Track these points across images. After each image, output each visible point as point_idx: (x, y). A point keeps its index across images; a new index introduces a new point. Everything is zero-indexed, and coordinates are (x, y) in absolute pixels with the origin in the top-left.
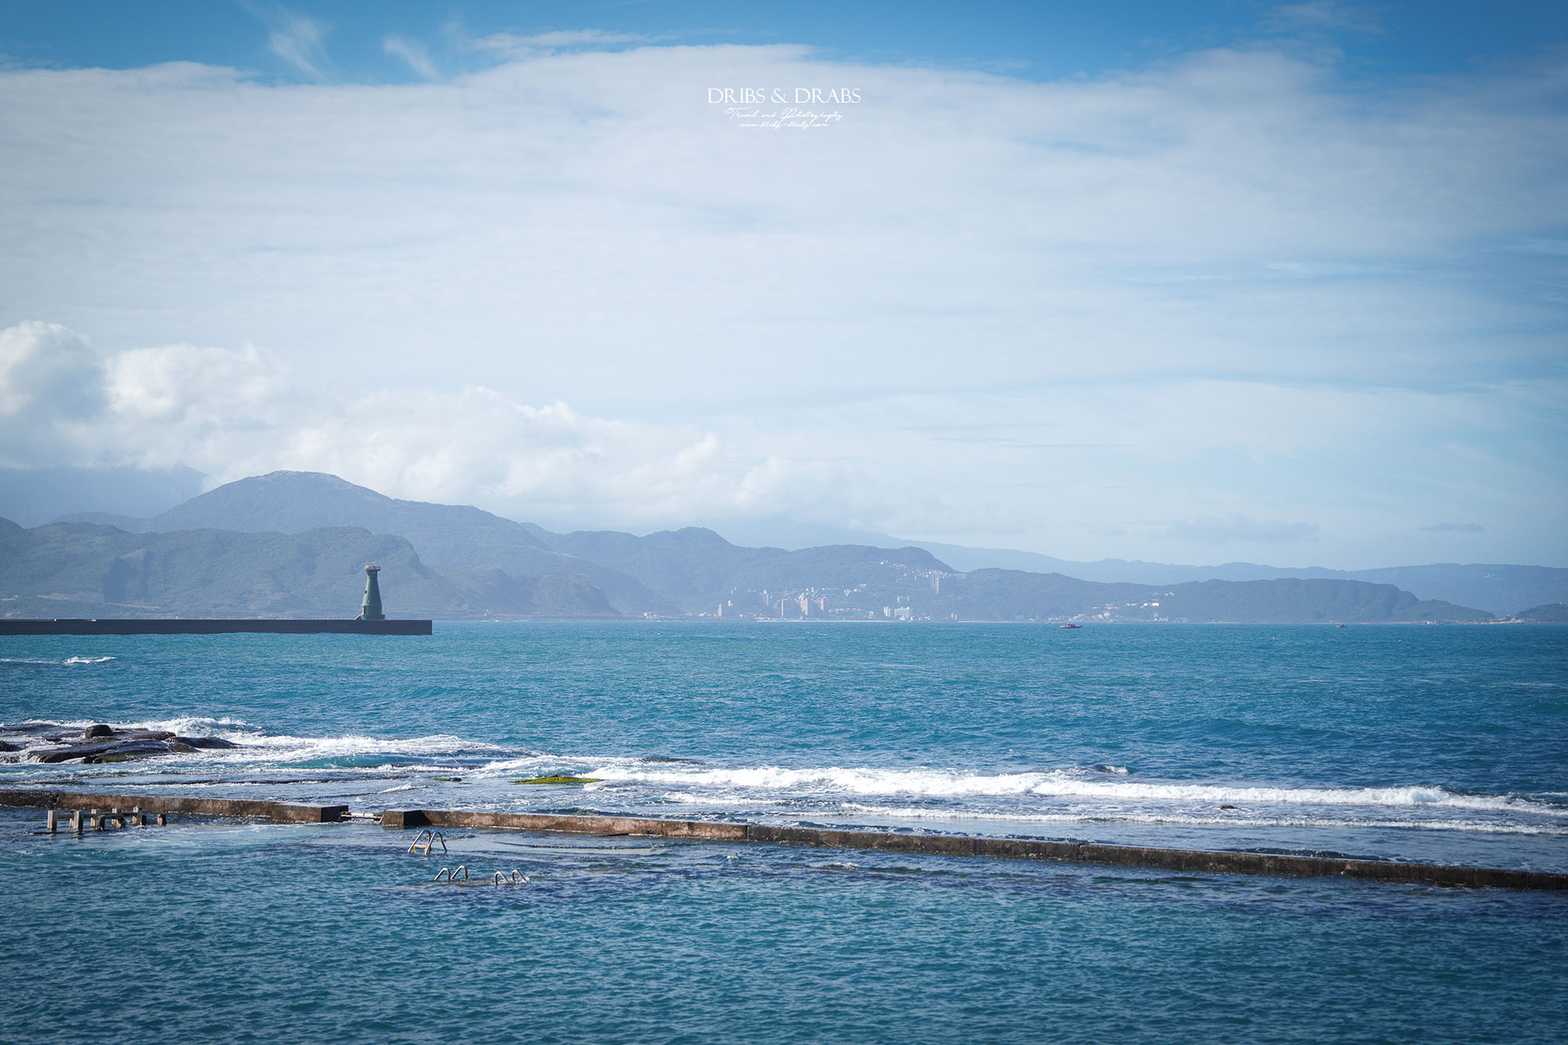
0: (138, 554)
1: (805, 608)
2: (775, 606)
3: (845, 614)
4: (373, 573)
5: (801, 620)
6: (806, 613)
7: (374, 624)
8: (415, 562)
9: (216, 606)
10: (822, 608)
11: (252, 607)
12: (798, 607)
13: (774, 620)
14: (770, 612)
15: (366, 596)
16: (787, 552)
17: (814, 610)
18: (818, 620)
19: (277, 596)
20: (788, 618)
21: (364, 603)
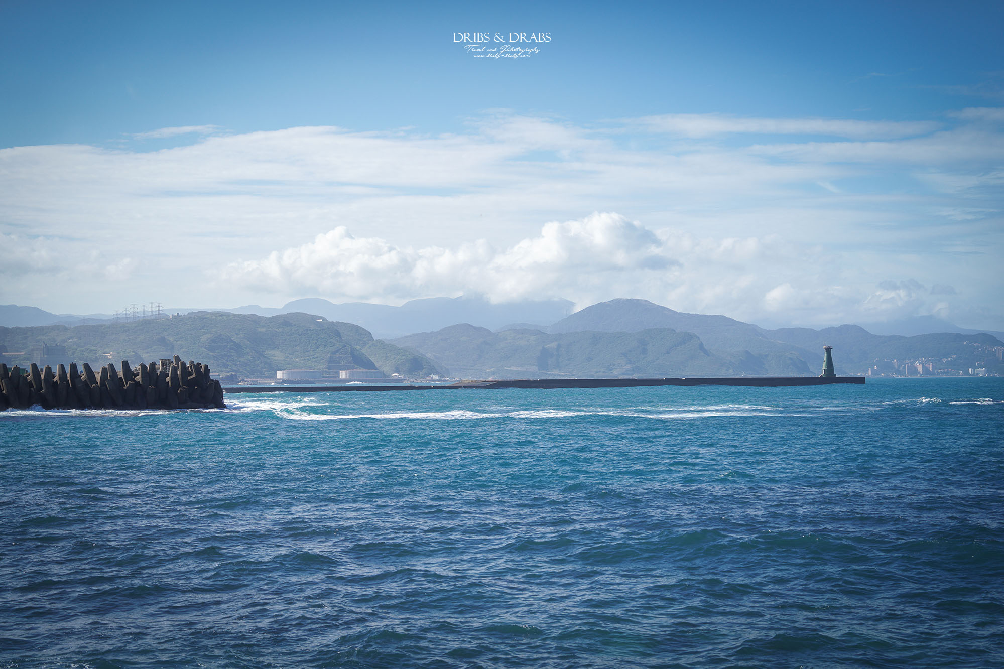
0: (554, 345)
1: (920, 369)
2: (901, 369)
3: (944, 373)
4: (828, 350)
5: (918, 377)
6: (921, 373)
7: (830, 378)
8: (701, 346)
9: (597, 372)
10: (931, 370)
11: (615, 372)
12: (916, 369)
13: (903, 377)
14: (898, 372)
15: (825, 364)
16: (906, 338)
17: (925, 370)
18: (929, 377)
19: (629, 367)
20: (911, 375)
21: (824, 368)
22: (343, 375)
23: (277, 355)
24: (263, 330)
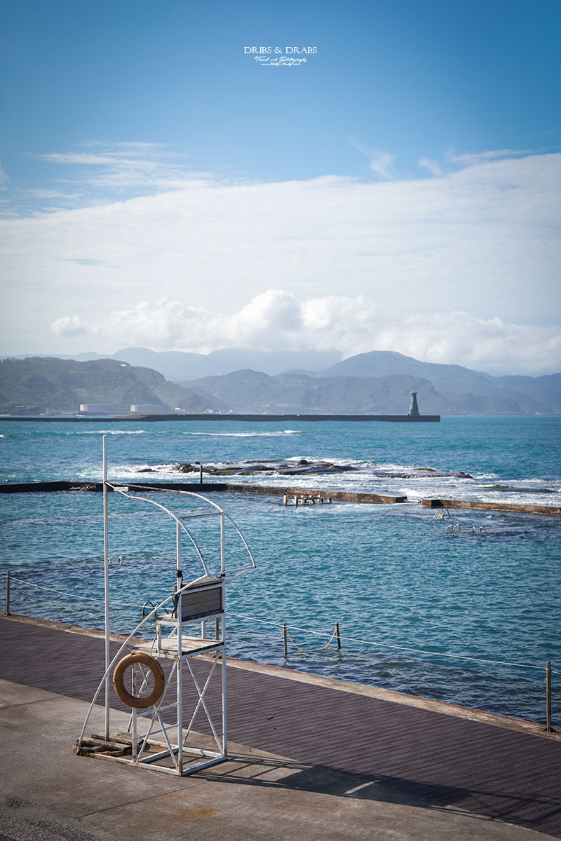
0: (316, 387)
4: (414, 395)
7: (415, 417)
8: (433, 389)
15: (411, 405)
19: (373, 405)
21: (411, 408)
22: (133, 409)
23: (83, 392)
24: (74, 372)
